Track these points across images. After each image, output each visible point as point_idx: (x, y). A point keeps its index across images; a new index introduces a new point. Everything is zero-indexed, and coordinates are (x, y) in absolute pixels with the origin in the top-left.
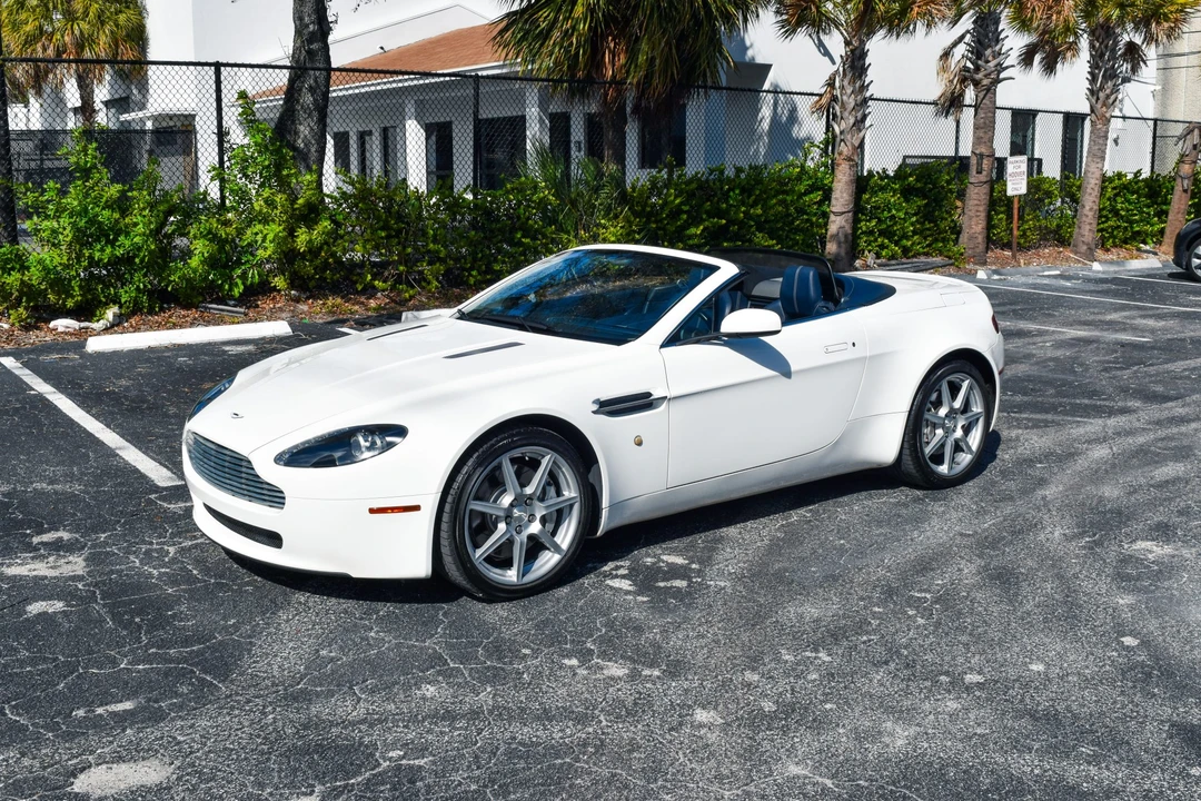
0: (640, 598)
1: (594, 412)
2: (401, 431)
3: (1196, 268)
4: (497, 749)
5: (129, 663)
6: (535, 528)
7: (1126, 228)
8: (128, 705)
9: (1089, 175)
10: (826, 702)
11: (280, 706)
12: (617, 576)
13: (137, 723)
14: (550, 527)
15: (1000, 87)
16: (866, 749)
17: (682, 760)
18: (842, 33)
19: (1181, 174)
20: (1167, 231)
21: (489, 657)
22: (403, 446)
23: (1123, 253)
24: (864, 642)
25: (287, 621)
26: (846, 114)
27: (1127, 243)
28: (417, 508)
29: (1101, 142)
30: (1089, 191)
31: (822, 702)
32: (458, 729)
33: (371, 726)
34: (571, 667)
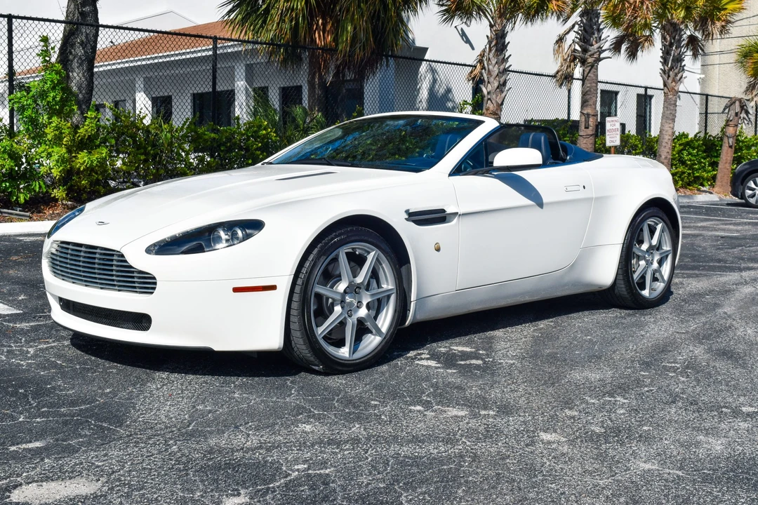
0: (449, 371)
1: (406, 219)
2: (257, 225)
3: (749, 197)
4: (389, 461)
5: (26, 418)
6: (363, 312)
7: (689, 174)
8: (38, 444)
9: (664, 132)
10: (643, 425)
11: (180, 441)
12: (422, 359)
13: (53, 454)
14: (373, 313)
15: (601, 65)
16: (695, 452)
17: (548, 463)
18: (488, 20)
19: (728, 134)
20: (719, 177)
21: (346, 406)
22: (259, 238)
23: (688, 192)
24: (647, 391)
25: (158, 389)
26: (492, 79)
27: (690, 186)
28: (273, 288)
29: (672, 108)
30: (664, 144)
31: (639, 426)
32: (346, 450)
33: (268, 450)
34: (419, 411)
